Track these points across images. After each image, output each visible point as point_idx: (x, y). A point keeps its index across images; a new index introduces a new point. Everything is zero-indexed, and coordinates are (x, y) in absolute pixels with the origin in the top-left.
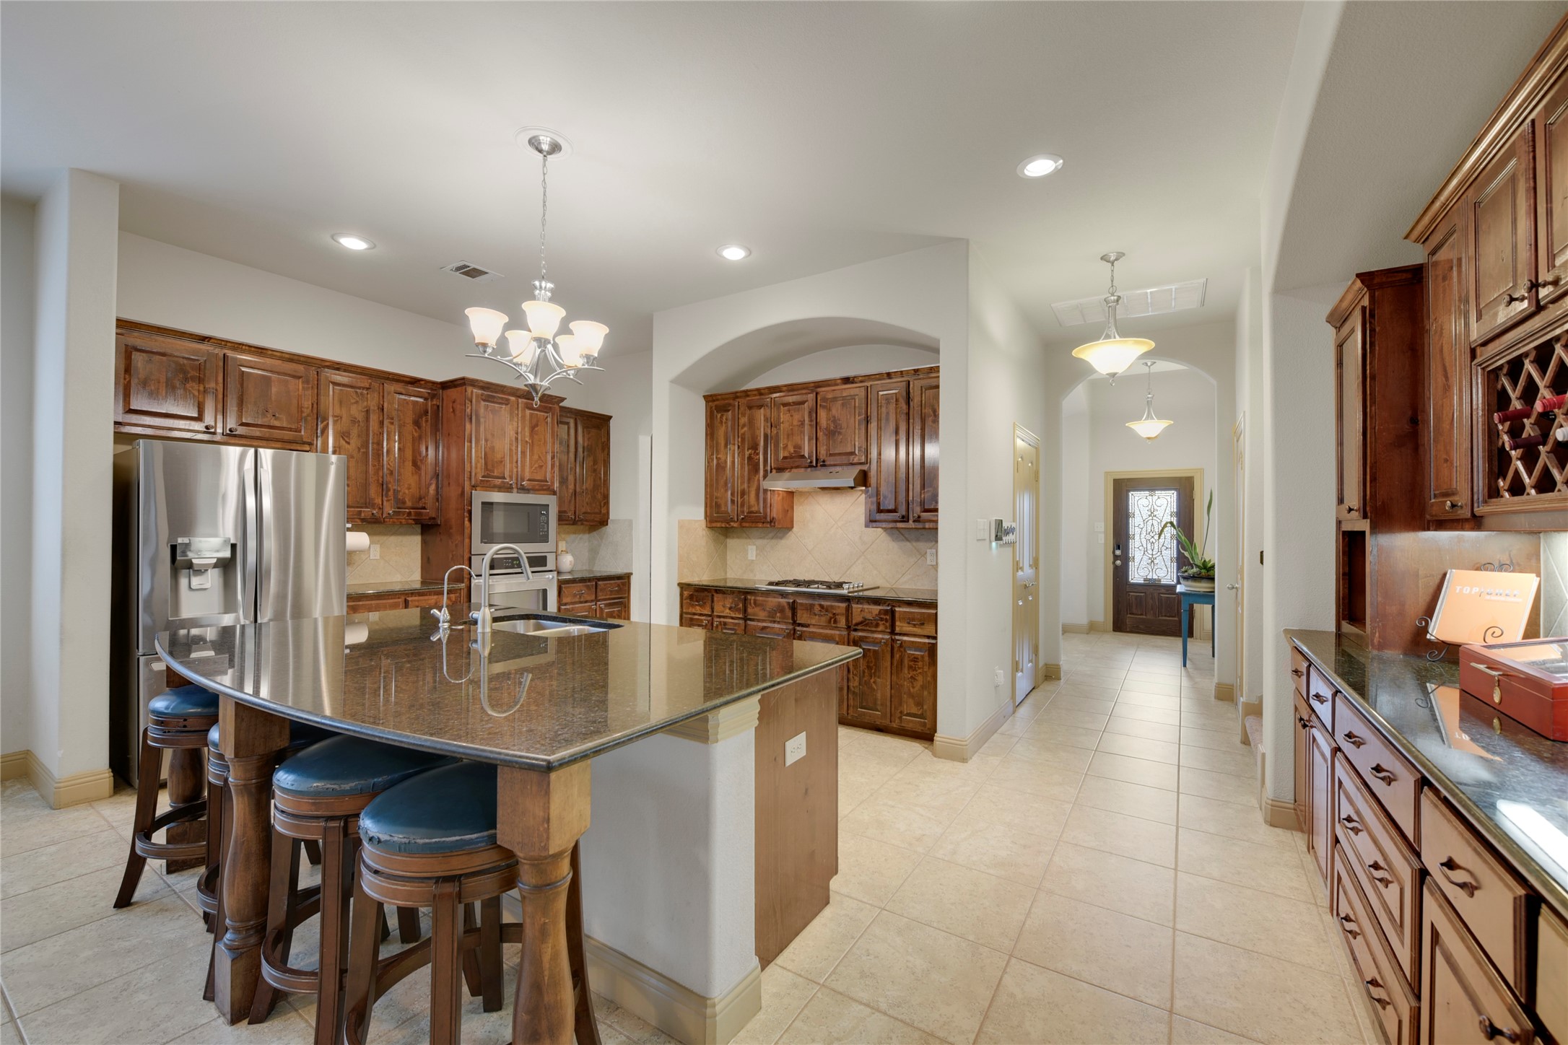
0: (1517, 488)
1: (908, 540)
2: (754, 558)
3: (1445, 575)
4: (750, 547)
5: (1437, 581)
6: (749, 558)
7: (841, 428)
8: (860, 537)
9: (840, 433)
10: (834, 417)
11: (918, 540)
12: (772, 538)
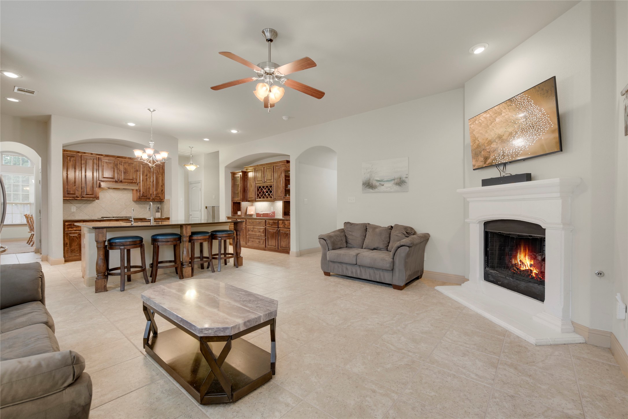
0: (260, 198)
1: (141, 204)
2: (75, 211)
3: (247, 207)
4: (72, 207)
5: (246, 208)
6: (72, 211)
7: (128, 172)
8: (125, 204)
9: (128, 173)
10: (125, 168)
11: (144, 204)
12: (85, 204)
